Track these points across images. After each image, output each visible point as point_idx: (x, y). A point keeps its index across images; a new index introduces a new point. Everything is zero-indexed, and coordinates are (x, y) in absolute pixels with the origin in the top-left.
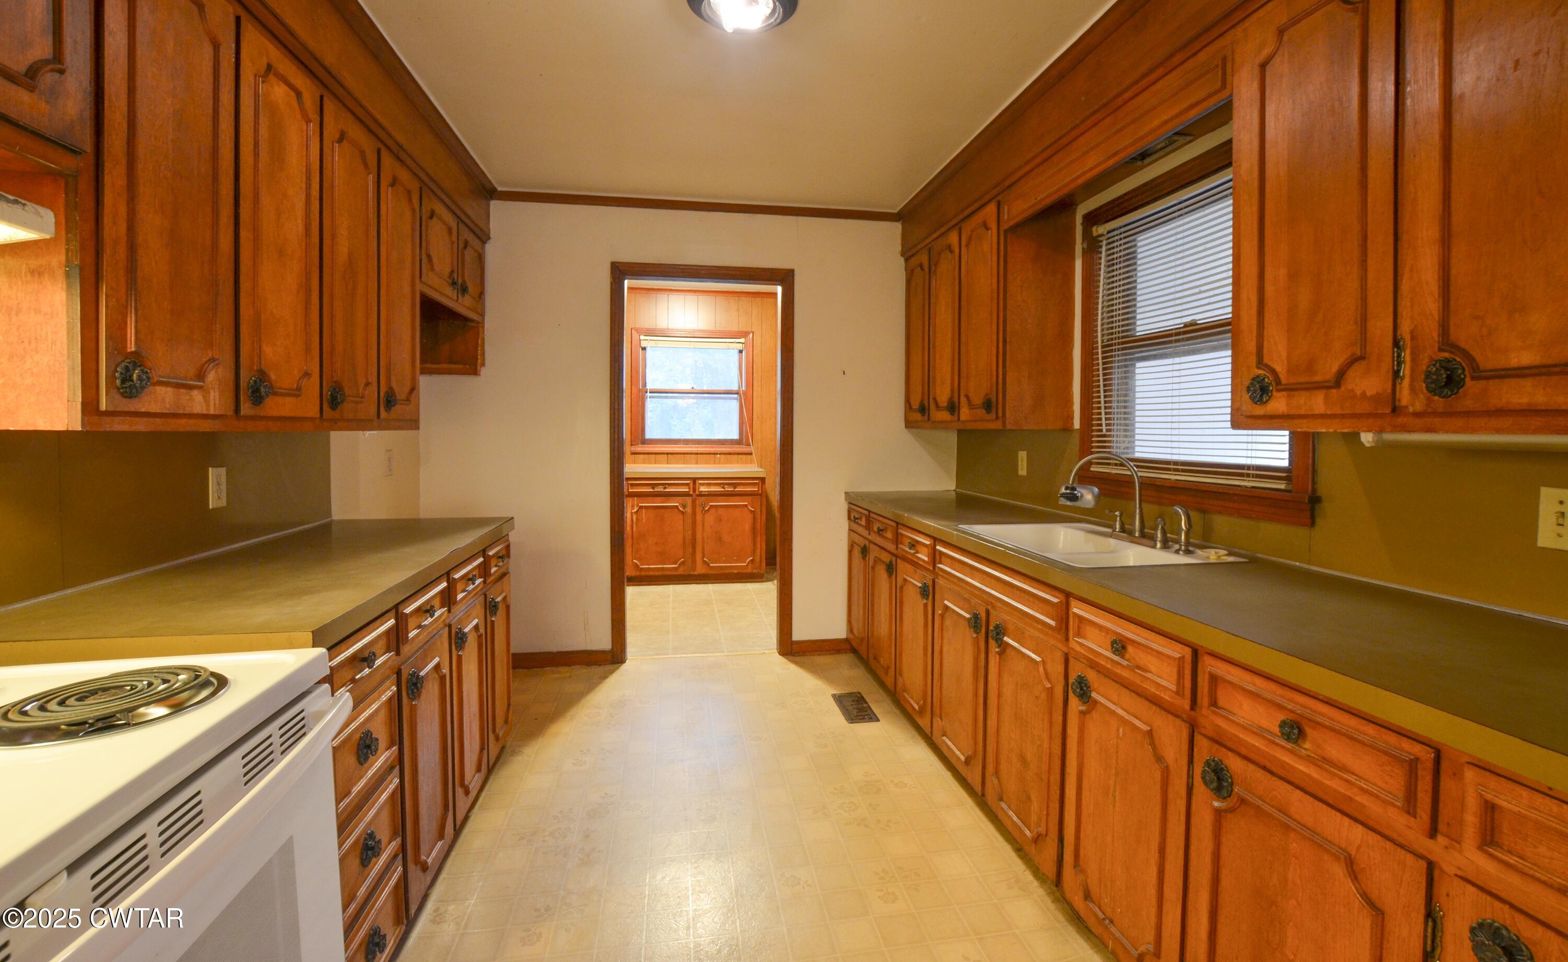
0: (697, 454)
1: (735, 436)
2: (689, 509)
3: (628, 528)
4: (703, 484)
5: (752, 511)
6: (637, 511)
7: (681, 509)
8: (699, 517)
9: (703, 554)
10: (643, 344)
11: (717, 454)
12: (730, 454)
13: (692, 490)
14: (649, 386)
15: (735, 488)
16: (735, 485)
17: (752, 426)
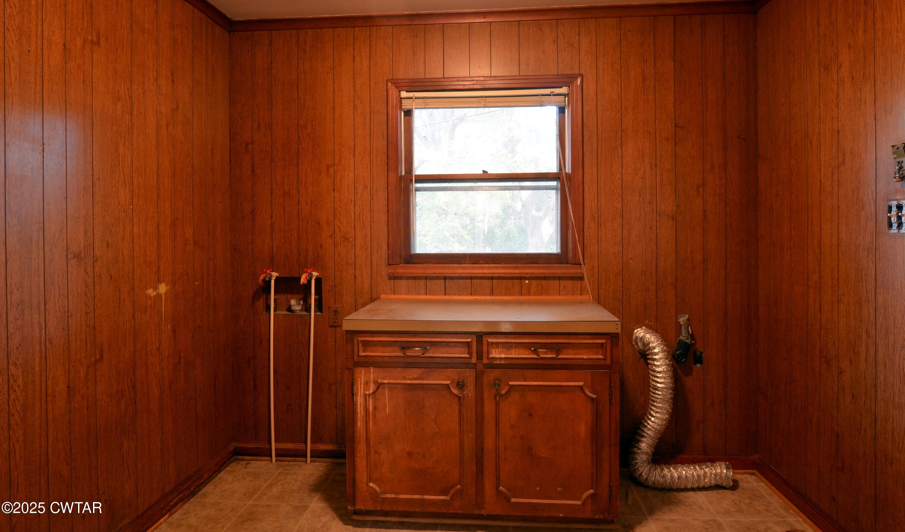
0: (492, 278)
1: (554, 248)
2: (470, 392)
3: (360, 424)
4: (497, 345)
5: (593, 399)
6: (374, 393)
7: (455, 391)
8: (489, 408)
9: (498, 478)
10: (406, 105)
11: (525, 278)
12: (545, 278)
13: (474, 355)
14: (419, 169)
15: (558, 352)
16: (557, 348)
17: (582, 232)
